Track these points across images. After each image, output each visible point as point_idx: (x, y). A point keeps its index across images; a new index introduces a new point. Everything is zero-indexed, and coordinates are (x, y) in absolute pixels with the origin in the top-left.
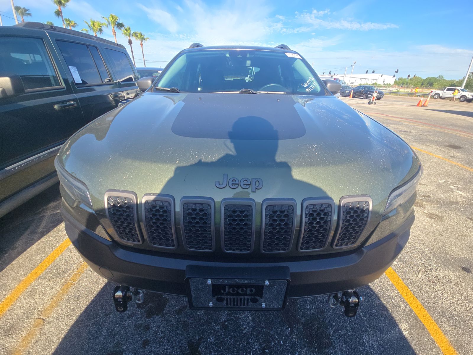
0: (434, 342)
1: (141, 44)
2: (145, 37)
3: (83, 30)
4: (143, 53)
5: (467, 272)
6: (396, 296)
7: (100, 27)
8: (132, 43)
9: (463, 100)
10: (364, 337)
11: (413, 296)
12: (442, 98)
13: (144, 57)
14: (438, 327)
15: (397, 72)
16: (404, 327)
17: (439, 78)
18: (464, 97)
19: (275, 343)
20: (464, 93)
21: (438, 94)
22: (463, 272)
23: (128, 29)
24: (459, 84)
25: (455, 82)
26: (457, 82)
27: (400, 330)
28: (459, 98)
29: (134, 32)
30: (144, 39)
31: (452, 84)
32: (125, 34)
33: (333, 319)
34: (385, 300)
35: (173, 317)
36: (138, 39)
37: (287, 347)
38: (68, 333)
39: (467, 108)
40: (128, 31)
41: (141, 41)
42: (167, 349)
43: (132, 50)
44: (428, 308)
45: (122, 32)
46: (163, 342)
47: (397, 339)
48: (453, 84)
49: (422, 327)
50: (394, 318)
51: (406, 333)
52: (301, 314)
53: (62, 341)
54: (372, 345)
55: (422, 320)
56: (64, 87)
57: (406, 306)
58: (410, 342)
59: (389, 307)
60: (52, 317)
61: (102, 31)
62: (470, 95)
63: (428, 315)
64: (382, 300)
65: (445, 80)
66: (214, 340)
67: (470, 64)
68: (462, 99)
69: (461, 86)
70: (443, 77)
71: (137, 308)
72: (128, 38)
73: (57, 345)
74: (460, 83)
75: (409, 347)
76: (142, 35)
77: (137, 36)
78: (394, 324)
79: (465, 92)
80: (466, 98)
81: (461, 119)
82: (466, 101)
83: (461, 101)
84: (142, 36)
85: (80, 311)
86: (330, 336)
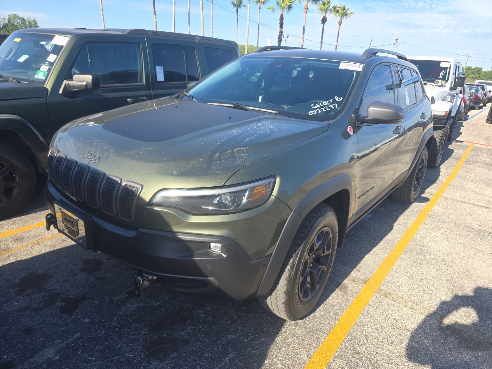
1: (339, 23)
2: (348, 12)
3: (269, 8)
4: (338, 34)
7: (290, 3)
8: (326, 22)
13: (337, 40)
23: (326, 3)
29: (334, 7)
30: (346, 15)
32: (320, 10)
35: (92, 279)
36: (337, 16)
38: (42, 254)
40: (326, 4)
41: (341, 18)
42: (71, 290)
43: (323, 31)
45: (318, 6)
46: (74, 286)
53: (36, 256)
56: (144, 84)
60: (43, 244)
61: (291, 8)
66: (97, 304)
71: (82, 263)
72: (324, 14)
73: (32, 256)
76: (344, 9)
77: (337, 11)
84: (345, 11)
85: (57, 248)
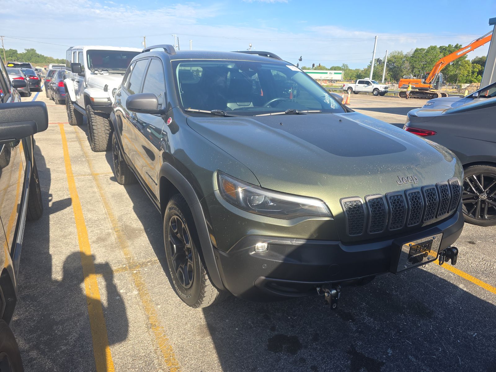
0: (483, 289)
5: (473, 244)
6: (445, 271)
9: (376, 94)
10: (446, 300)
11: (453, 268)
12: (356, 93)
14: (479, 280)
15: (301, 60)
16: (461, 286)
17: (343, 67)
18: (377, 91)
19: (402, 326)
20: (376, 86)
21: (350, 88)
22: (471, 245)
24: (364, 74)
25: (360, 71)
26: (362, 71)
27: (461, 289)
28: (372, 91)
31: (357, 75)
33: (422, 298)
34: (441, 276)
37: (410, 324)
39: (386, 104)
44: (466, 271)
47: (463, 294)
48: (359, 74)
49: (471, 283)
50: (453, 284)
51: (465, 289)
52: (401, 303)
54: (453, 302)
55: (468, 279)
57: (454, 275)
58: (471, 293)
59: (446, 279)
62: (381, 87)
63: (469, 276)
64: (439, 276)
65: (350, 70)
67: (374, 50)
68: (375, 92)
69: (369, 77)
70: (347, 66)
74: (366, 73)
75: (472, 295)
78: (456, 287)
79: (377, 84)
80: (378, 91)
81: (388, 118)
82: (379, 95)
83: (375, 95)
86: (428, 307)
